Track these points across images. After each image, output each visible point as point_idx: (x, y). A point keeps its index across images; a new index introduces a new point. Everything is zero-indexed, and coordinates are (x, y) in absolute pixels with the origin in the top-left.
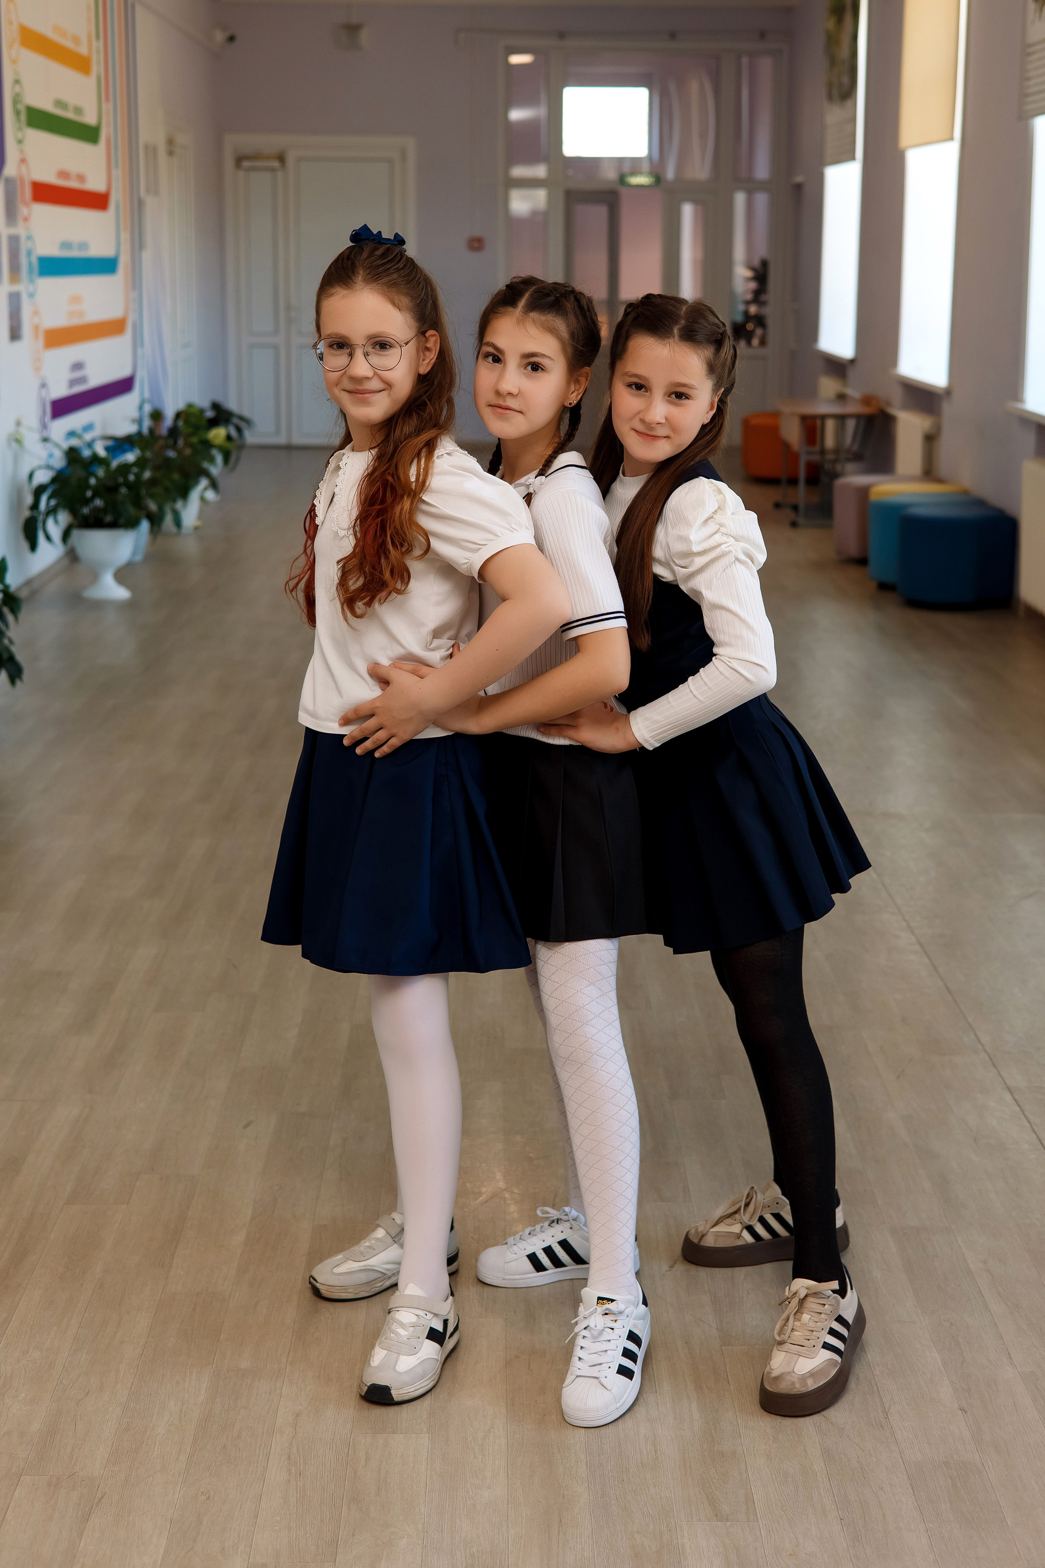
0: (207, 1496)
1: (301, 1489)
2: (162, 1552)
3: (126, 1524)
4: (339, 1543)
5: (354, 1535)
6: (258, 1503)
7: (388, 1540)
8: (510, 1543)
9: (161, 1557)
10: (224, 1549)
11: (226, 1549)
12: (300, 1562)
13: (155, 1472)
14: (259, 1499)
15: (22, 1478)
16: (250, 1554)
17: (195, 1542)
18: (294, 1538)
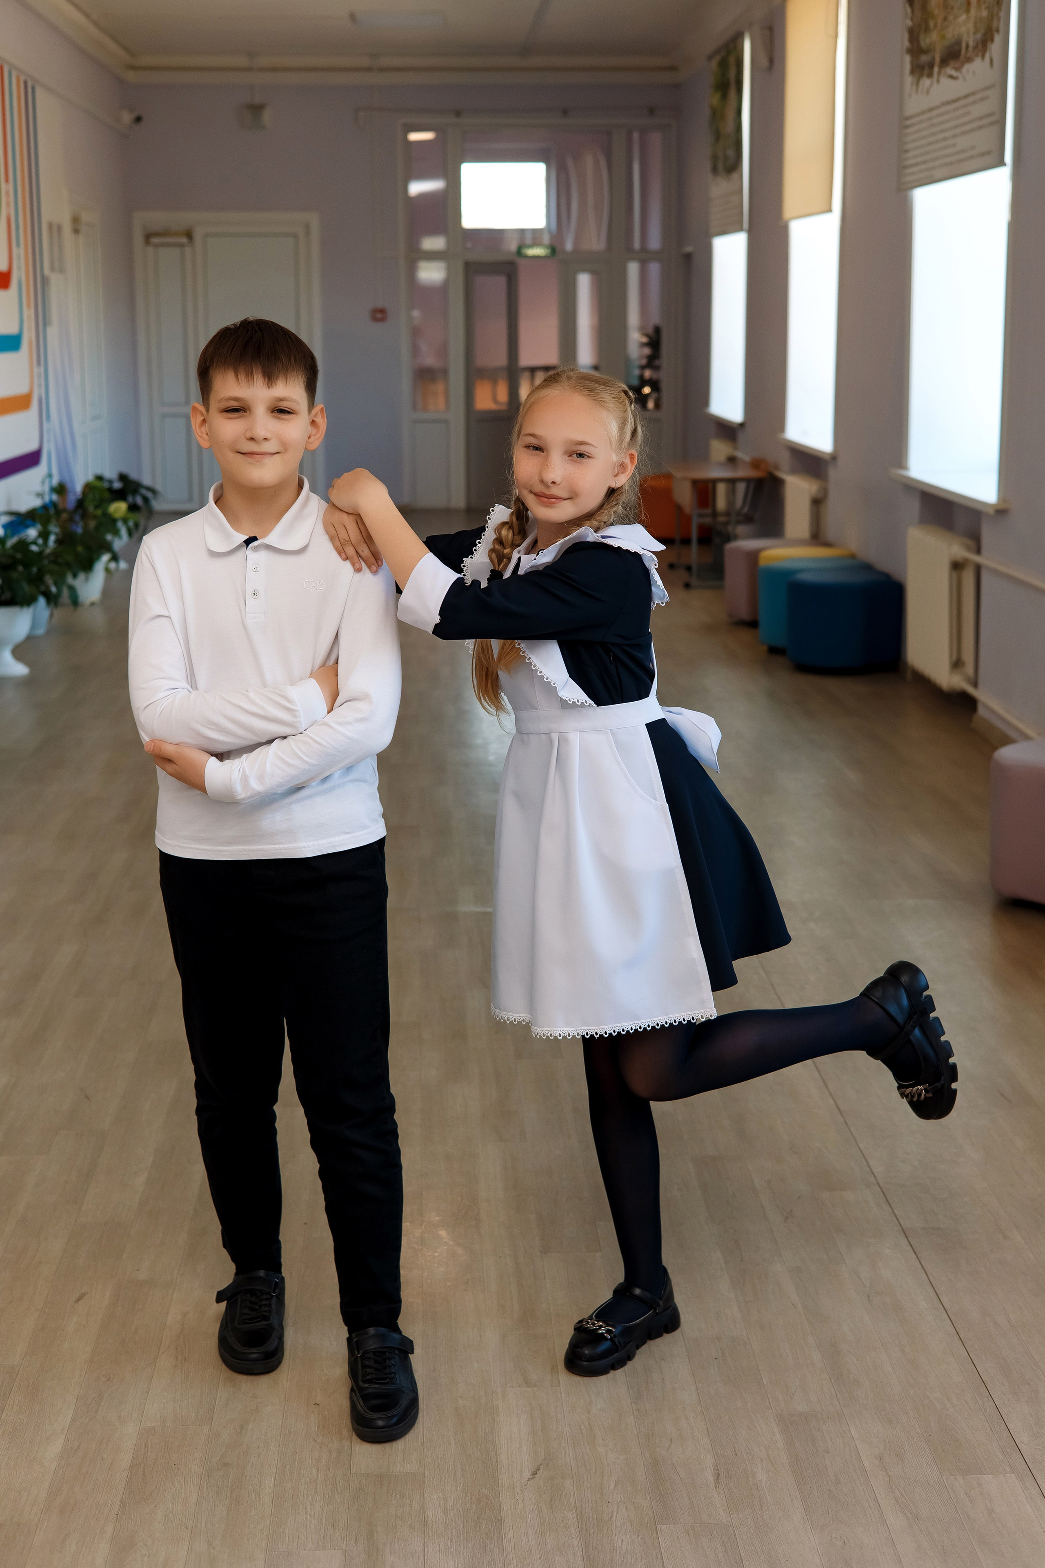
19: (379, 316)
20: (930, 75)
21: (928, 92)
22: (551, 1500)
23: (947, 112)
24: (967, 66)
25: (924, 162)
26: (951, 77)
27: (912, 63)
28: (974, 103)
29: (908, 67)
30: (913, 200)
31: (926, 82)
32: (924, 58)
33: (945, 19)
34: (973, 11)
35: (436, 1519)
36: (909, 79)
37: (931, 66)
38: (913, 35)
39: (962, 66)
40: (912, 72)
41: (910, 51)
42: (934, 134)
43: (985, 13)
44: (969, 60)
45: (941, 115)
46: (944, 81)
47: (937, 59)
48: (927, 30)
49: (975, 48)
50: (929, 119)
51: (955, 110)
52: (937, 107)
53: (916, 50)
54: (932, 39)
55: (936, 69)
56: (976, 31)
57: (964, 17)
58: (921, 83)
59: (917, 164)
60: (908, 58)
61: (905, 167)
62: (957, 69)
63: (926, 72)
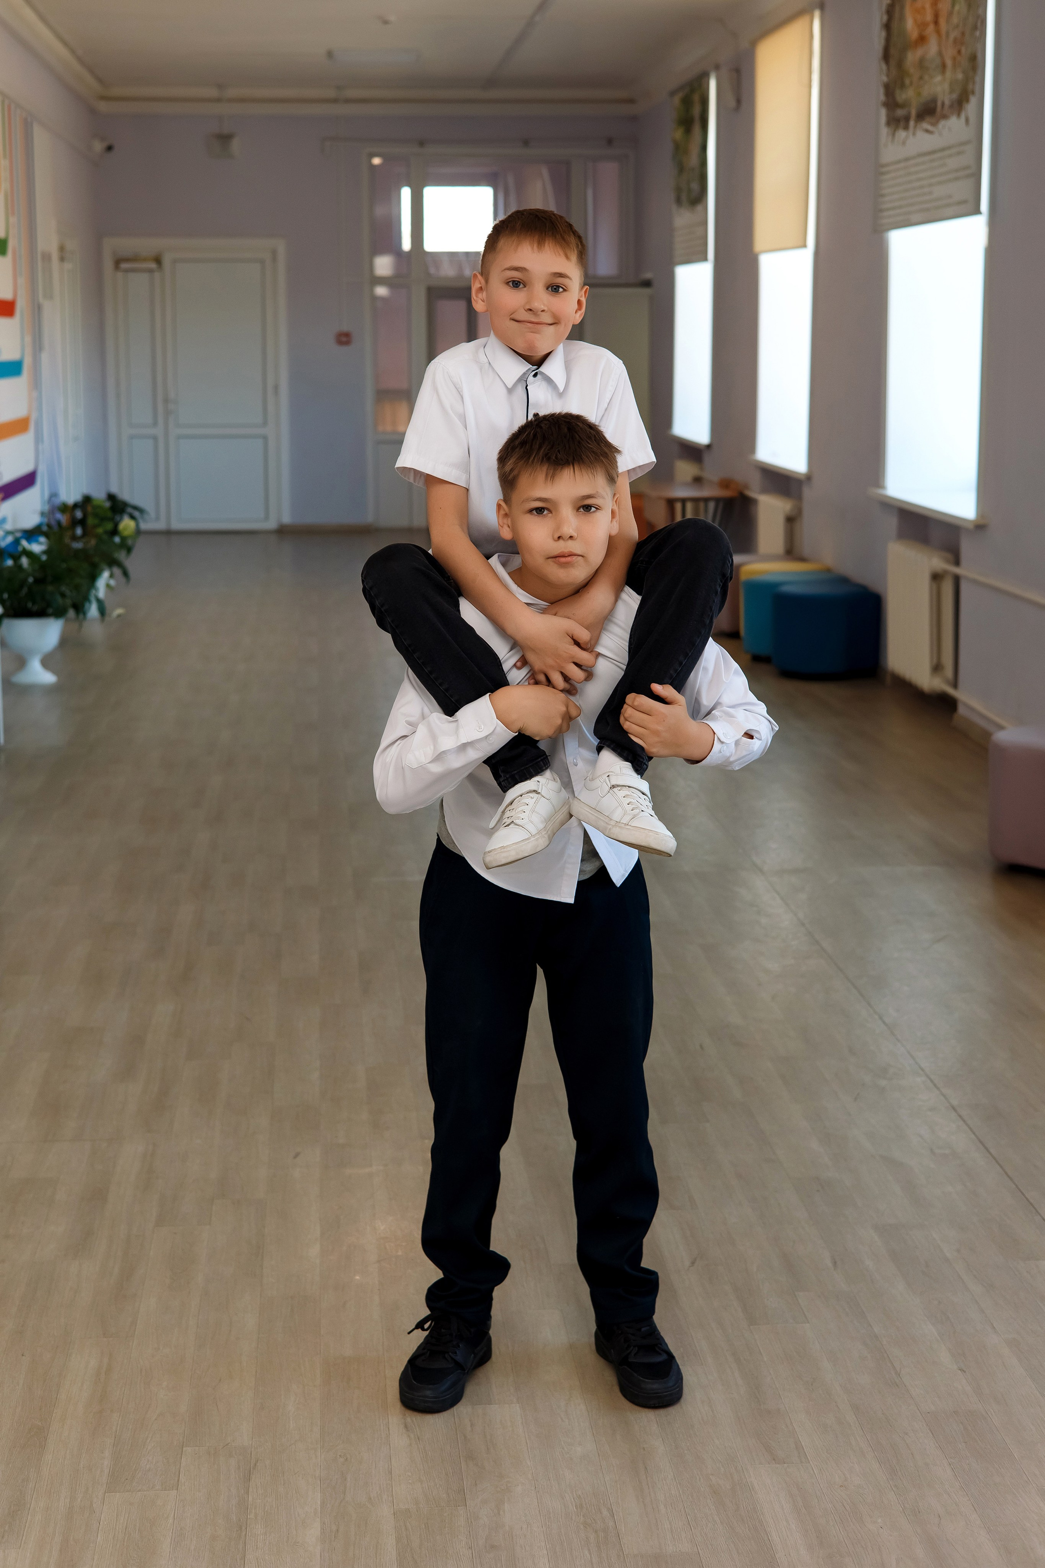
0: (345, 1458)
1: (423, 1451)
2: (319, 1503)
3: (282, 1482)
4: (466, 1491)
5: (476, 1485)
6: (389, 1462)
7: (506, 1488)
8: (608, 1487)
9: (320, 1508)
10: (370, 1499)
11: (372, 1499)
12: (437, 1507)
13: (296, 1441)
14: (389, 1459)
15: (184, 1449)
16: (393, 1502)
17: (345, 1495)
18: (427, 1488)
19: (344, 339)
20: (906, 128)
21: (904, 143)
23: (924, 163)
24: (942, 123)
25: (900, 207)
26: (927, 131)
27: (888, 116)
28: (950, 156)
29: (883, 118)
30: (890, 241)
31: (902, 134)
32: (900, 112)
33: (921, 78)
34: (949, 74)
36: (884, 131)
37: (907, 119)
38: (889, 90)
39: (937, 122)
40: (888, 123)
41: (886, 105)
43: (960, 76)
44: (945, 117)
45: (917, 165)
46: (920, 134)
47: (914, 113)
48: (903, 86)
49: (951, 106)
50: (906, 168)
52: (914, 158)
53: (891, 103)
54: (907, 95)
55: (912, 123)
56: (952, 91)
57: (939, 78)
58: (897, 134)
59: (893, 209)
60: (883, 112)
61: (883, 210)
62: (934, 124)
63: (902, 124)
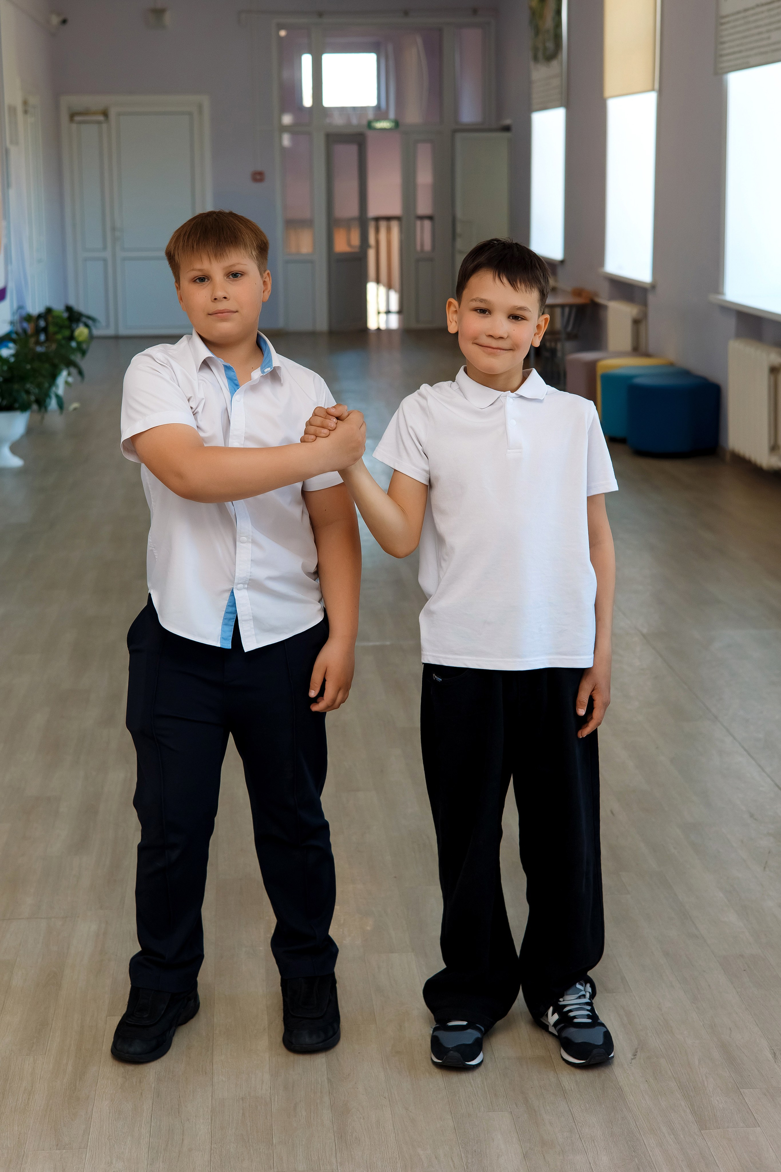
19: (258, 177)
22: (654, 1073)
23: (762, 12)
30: (728, 82)
35: (571, 1088)
42: (749, 29)
45: (753, 15)
50: (744, 18)
51: (769, 10)
52: (753, 8)
59: (734, 53)
61: (721, 56)
